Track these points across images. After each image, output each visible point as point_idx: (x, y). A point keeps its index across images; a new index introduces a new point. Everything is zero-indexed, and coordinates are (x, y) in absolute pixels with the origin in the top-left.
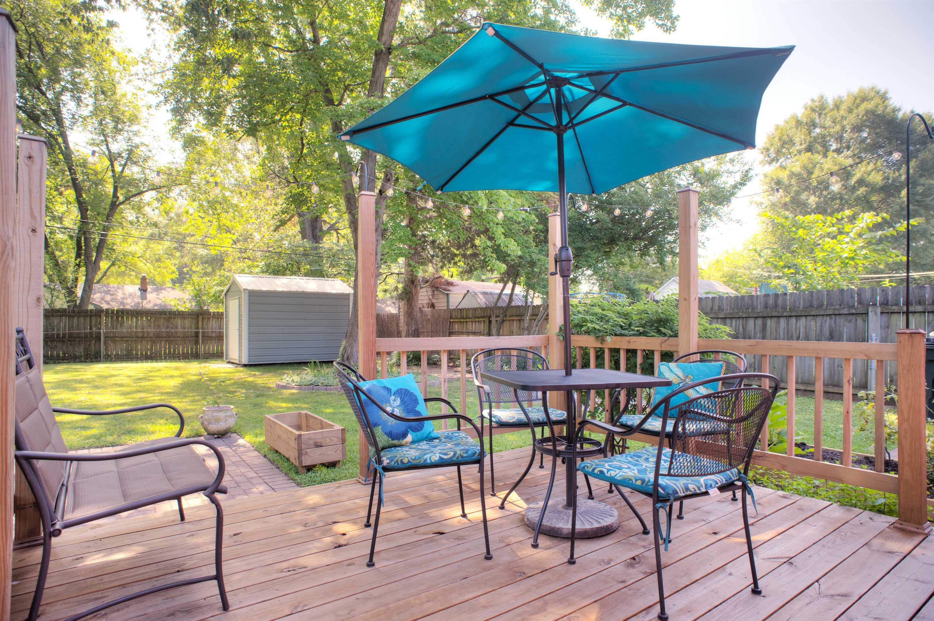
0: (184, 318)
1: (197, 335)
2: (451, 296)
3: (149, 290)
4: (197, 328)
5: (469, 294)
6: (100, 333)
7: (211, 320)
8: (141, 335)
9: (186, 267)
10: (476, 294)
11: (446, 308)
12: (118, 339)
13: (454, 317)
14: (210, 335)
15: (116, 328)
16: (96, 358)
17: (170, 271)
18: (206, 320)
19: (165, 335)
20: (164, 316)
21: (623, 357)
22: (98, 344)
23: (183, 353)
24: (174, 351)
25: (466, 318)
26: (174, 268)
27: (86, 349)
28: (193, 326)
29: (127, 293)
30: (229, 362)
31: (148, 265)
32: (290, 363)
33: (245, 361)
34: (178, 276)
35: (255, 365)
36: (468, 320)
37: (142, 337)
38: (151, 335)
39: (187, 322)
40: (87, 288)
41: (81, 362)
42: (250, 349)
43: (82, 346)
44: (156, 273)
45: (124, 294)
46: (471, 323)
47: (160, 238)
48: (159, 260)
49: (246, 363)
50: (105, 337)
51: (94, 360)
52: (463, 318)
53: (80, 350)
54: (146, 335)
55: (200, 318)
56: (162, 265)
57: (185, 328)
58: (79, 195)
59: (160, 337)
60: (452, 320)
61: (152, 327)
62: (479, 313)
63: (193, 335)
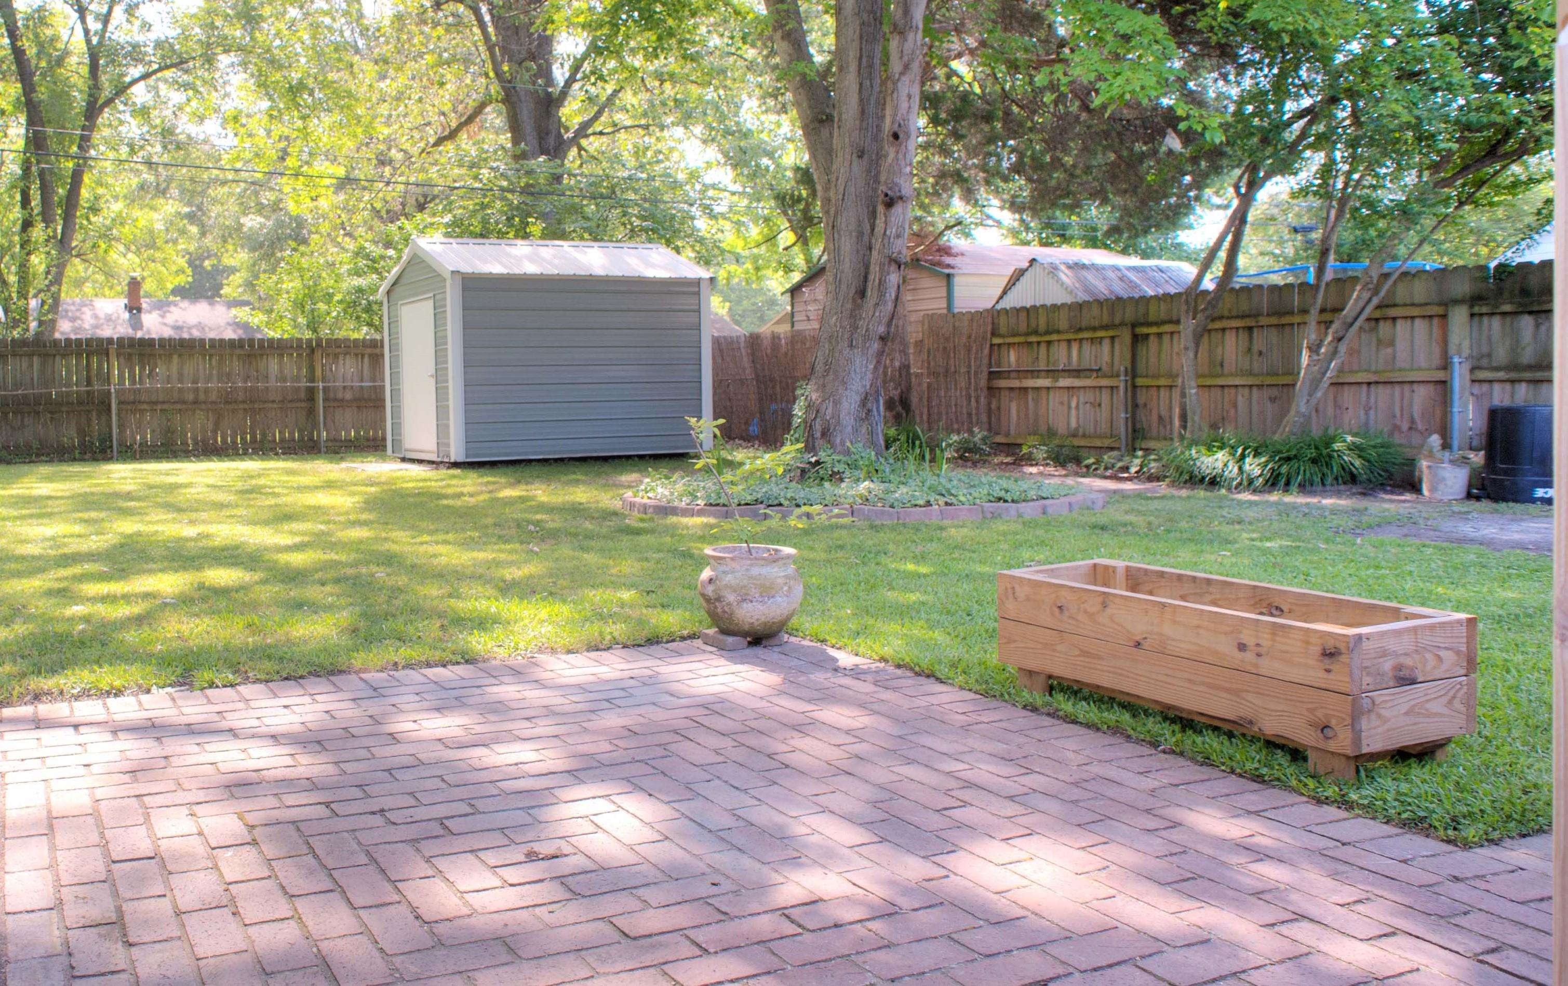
0: (282, 356)
1: (311, 394)
2: (957, 280)
3: (144, 306)
4: (312, 379)
5: (1036, 268)
6: (108, 393)
8: (191, 397)
9: (208, 257)
10: (1056, 268)
11: (945, 311)
12: (145, 406)
13: (1003, 330)
14: (340, 395)
16: (103, 451)
17: (174, 268)
18: (330, 360)
19: (241, 396)
20: (239, 351)
22: (104, 418)
23: (282, 440)
24: (264, 435)
25: (1048, 333)
26: (182, 262)
27: (82, 431)
28: (303, 373)
29: (102, 315)
30: (404, 460)
31: (130, 256)
32: (562, 460)
33: (456, 453)
34: (190, 279)
35: (493, 464)
36: (1054, 337)
37: (195, 402)
38: (213, 397)
39: (290, 366)
41: (76, 459)
42: (469, 423)
43: (74, 424)
45: (96, 317)
46: (1064, 345)
47: (161, 191)
48: (152, 245)
49: (461, 459)
50: (120, 403)
51: (99, 456)
52: (1036, 332)
53: (69, 435)
54: (202, 397)
55: (318, 356)
56: (158, 255)
57: (285, 381)
58: (28, 88)
59: (232, 403)
60: (996, 341)
61: (215, 378)
62: (1092, 316)
63: (303, 395)
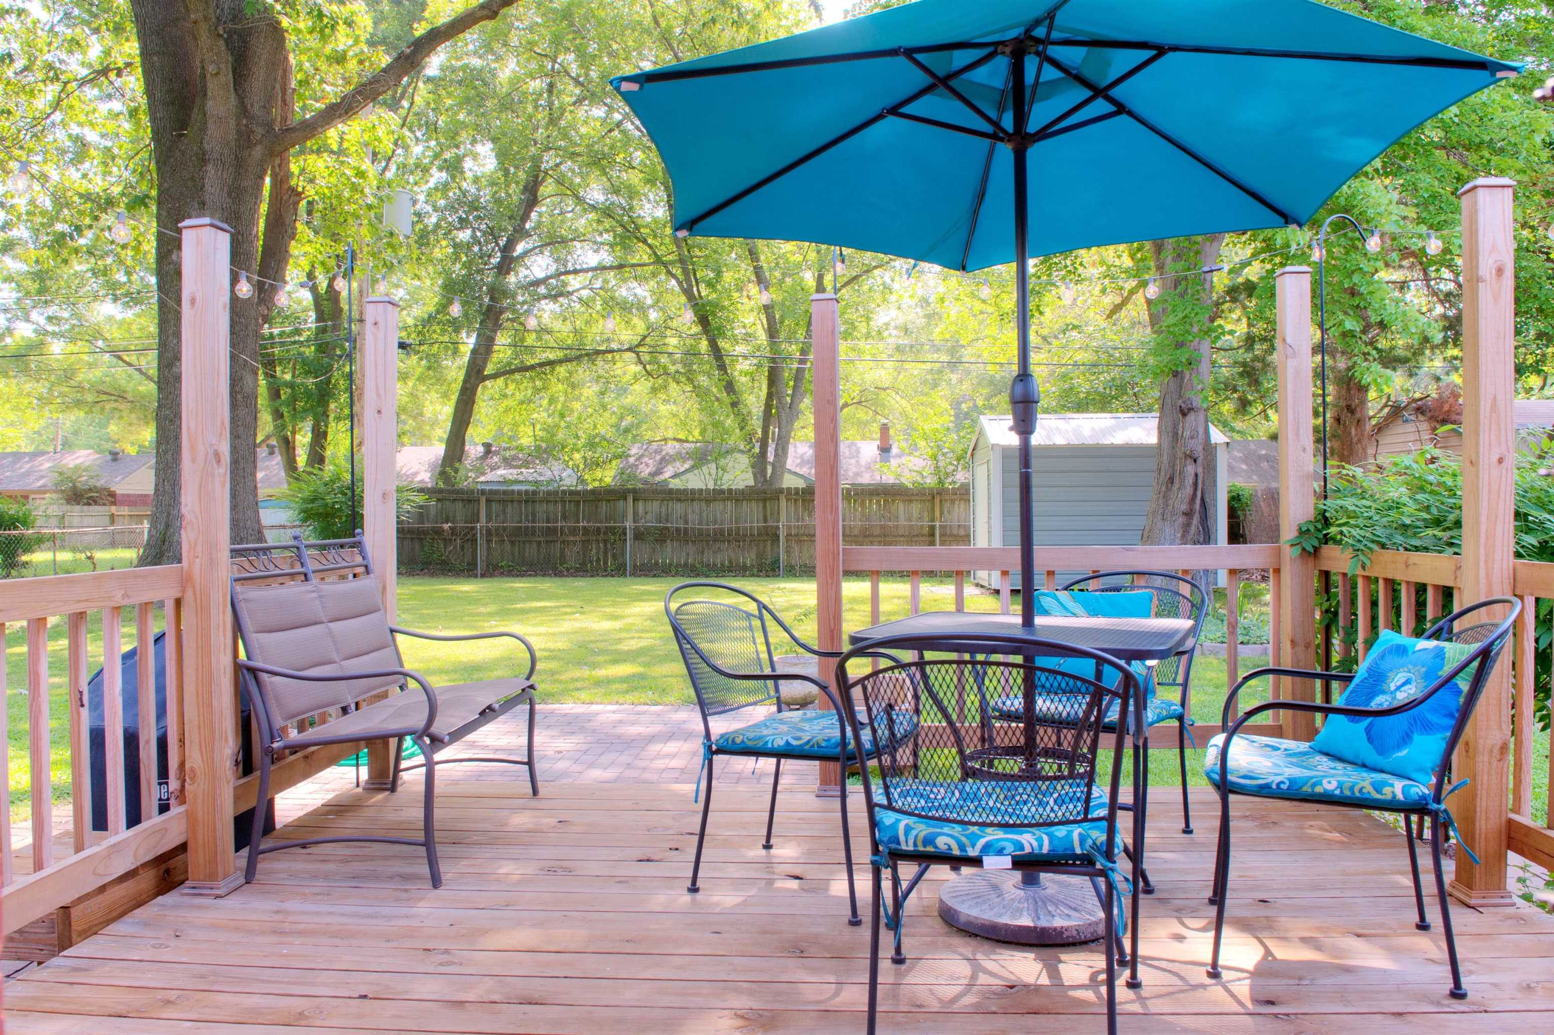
0: (911, 501)
1: (931, 531)
3: (893, 449)
4: (933, 520)
6: (778, 528)
7: (957, 503)
9: (965, 401)
12: (806, 538)
14: (954, 531)
15: (803, 520)
16: (773, 570)
17: (939, 411)
18: (947, 505)
19: (877, 531)
21: (1406, 599)
22: (775, 546)
26: (945, 405)
27: (760, 555)
28: (926, 514)
30: (977, 585)
33: (996, 582)
34: (953, 419)
38: (856, 532)
39: (916, 508)
40: (780, 451)
41: (753, 575)
43: (754, 550)
44: (916, 415)
49: (998, 587)
50: (786, 535)
51: (770, 573)
55: (937, 501)
57: (911, 520)
59: (869, 536)
63: (926, 531)
